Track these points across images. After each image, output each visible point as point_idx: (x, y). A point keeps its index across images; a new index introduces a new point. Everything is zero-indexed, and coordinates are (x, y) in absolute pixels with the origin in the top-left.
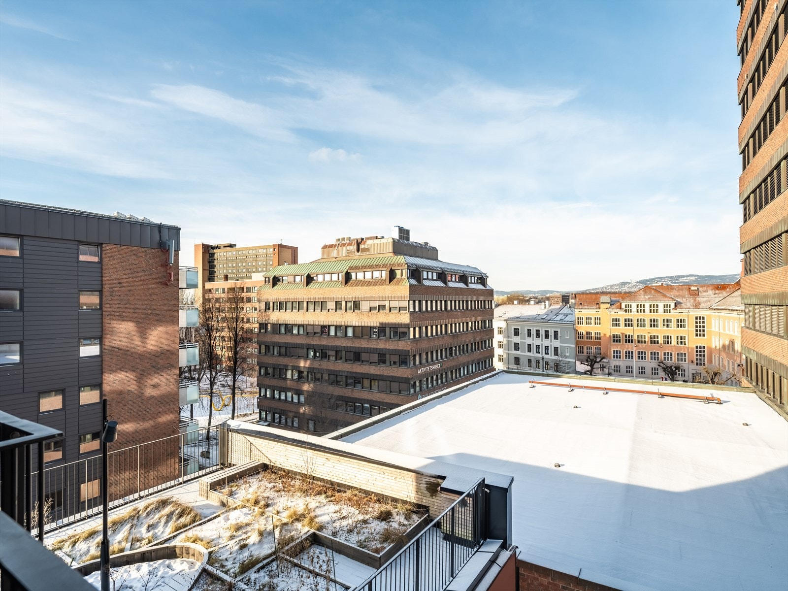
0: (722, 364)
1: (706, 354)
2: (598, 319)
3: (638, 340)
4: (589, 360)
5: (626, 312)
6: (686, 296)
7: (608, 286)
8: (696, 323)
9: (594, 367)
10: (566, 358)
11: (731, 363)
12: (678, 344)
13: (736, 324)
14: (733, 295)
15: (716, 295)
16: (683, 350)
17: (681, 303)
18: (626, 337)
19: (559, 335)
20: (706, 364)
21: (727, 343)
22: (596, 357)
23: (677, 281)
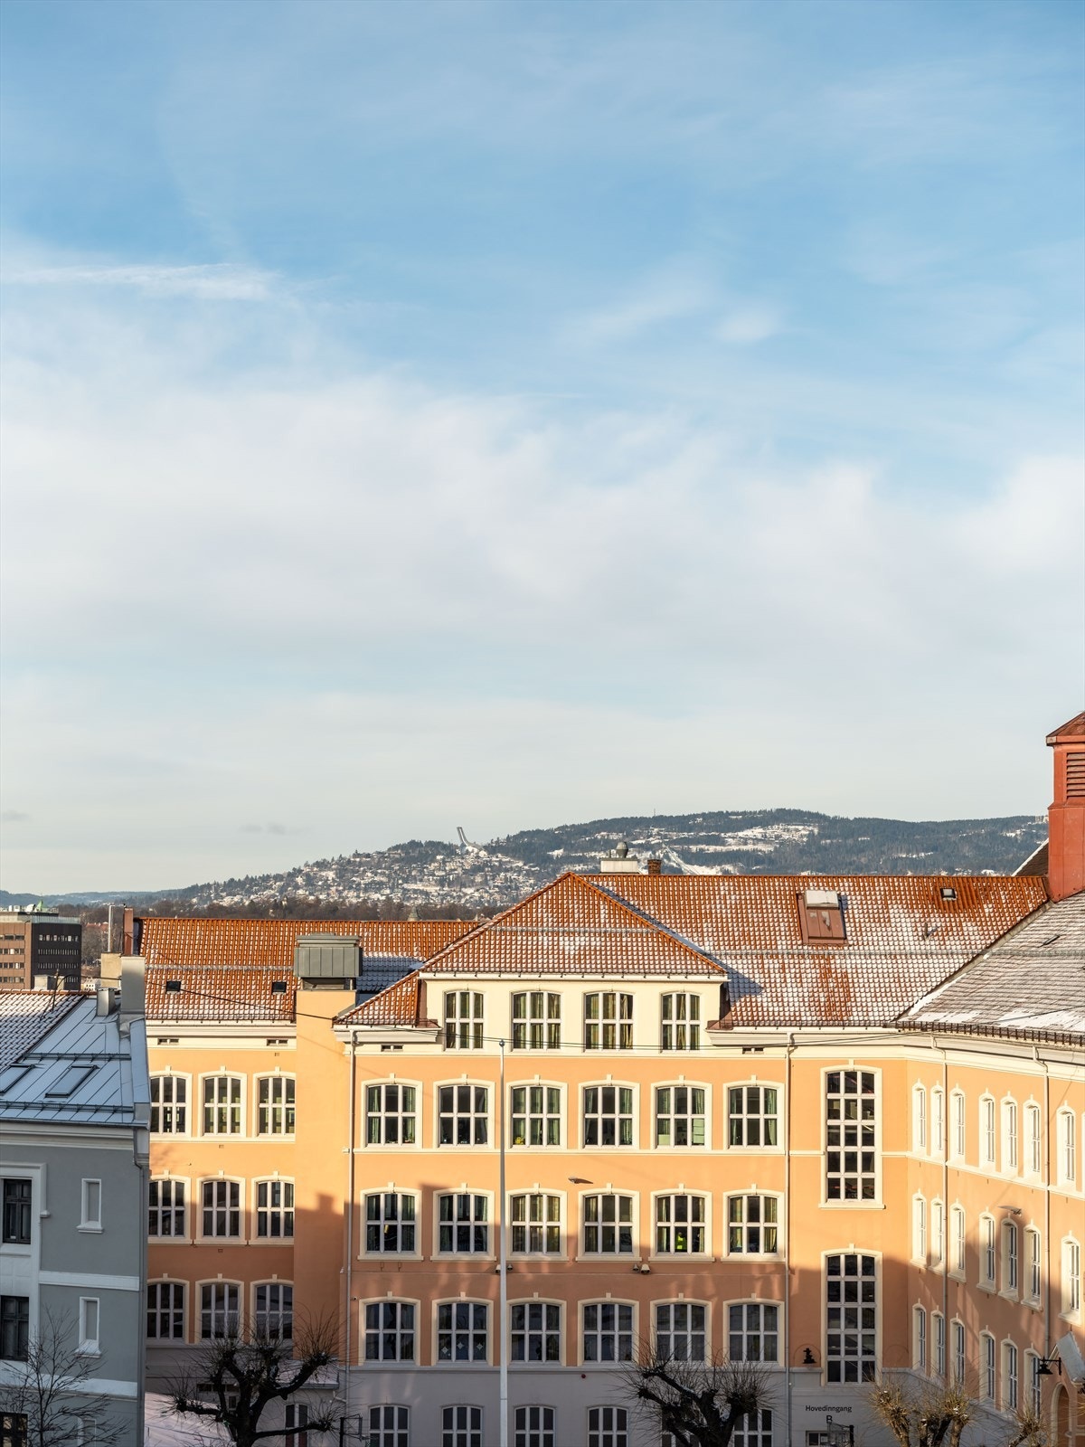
0: (962, 1363)
1: (878, 1305)
2: (277, 1093)
3: (518, 1231)
4: (228, 1378)
5: (450, 1044)
6: (782, 946)
7: (322, 865)
8: (832, 1113)
9: (259, 1427)
10: (85, 1374)
11: (1003, 1352)
12: (733, 1248)
13: (1028, 1115)
14: (1012, 943)
15: (932, 945)
16: (758, 1286)
17: (755, 989)
18: (446, 1213)
19: (38, 1209)
20: (879, 1366)
21: (984, 1234)
22: (270, 1357)
23: (712, 849)
